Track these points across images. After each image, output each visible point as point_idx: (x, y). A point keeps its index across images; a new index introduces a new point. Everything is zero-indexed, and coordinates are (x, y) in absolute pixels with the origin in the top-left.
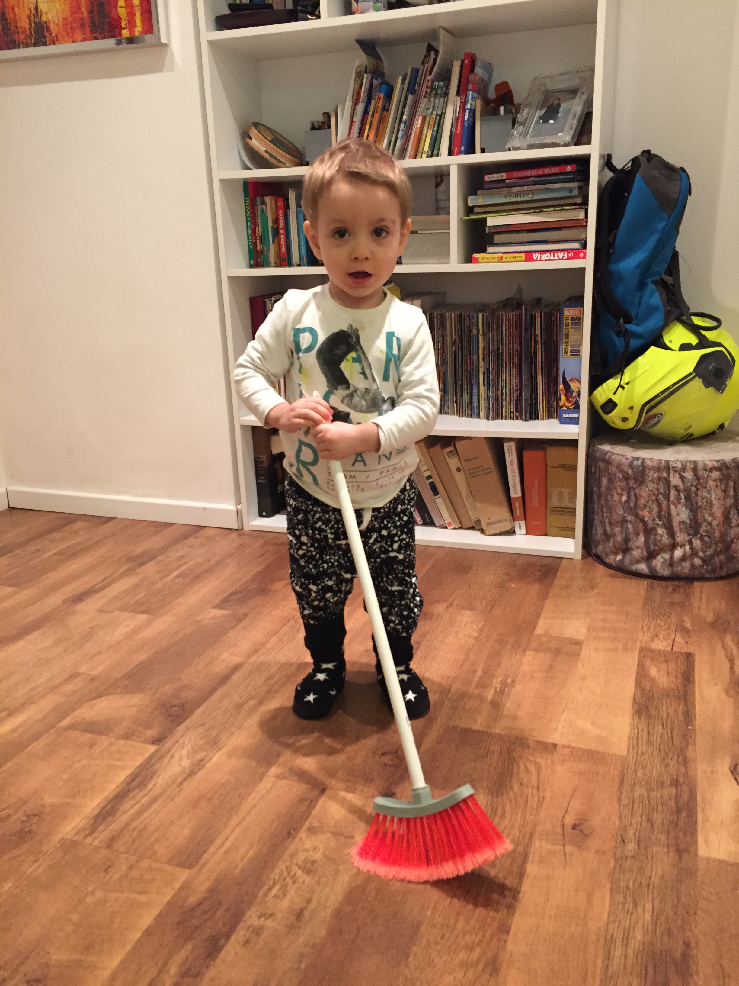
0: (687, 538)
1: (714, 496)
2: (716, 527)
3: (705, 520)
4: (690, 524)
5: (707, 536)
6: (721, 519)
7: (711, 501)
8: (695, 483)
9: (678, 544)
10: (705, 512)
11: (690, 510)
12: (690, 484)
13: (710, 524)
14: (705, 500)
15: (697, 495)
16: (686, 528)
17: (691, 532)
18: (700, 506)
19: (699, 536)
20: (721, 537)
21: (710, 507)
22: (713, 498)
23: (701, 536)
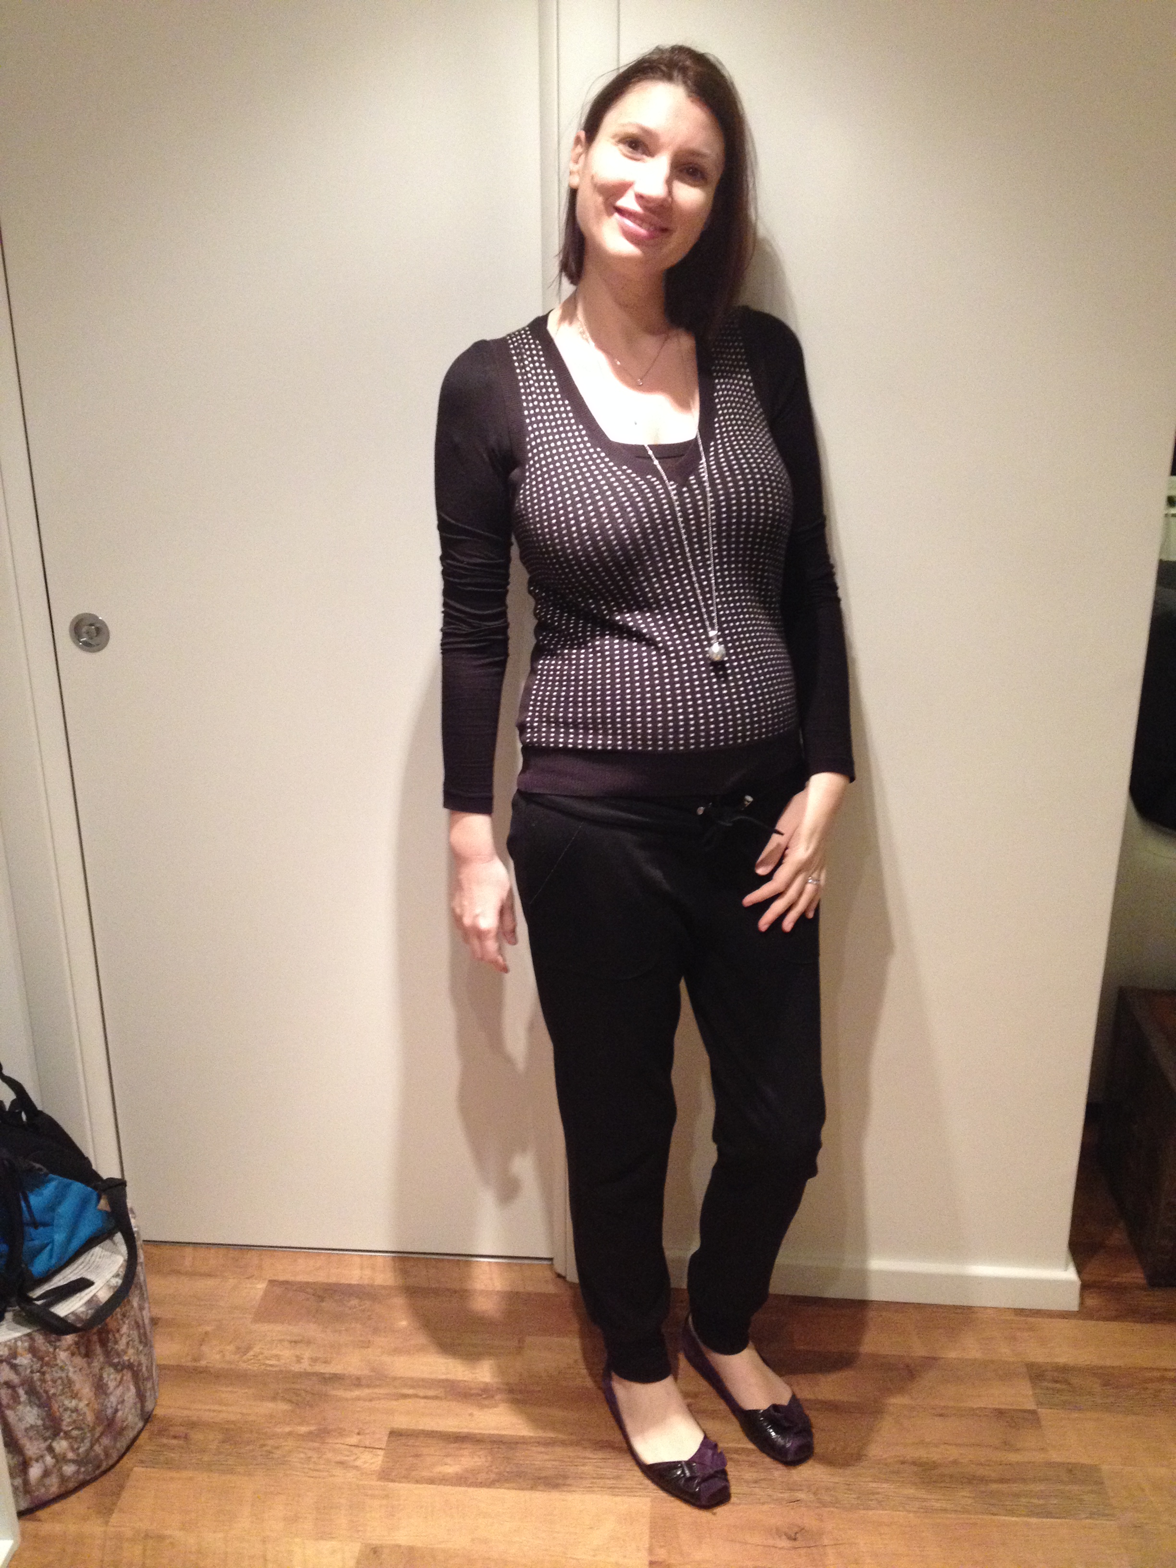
0: (44, 1445)
1: (71, 1369)
2: (86, 1410)
3: (66, 1410)
4: (43, 1425)
5: (77, 1428)
6: (91, 1394)
7: (69, 1379)
8: (37, 1366)
9: (31, 1459)
10: (63, 1397)
11: (39, 1406)
12: (29, 1371)
13: (76, 1410)
14: (59, 1382)
15: (43, 1381)
16: (38, 1432)
17: (48, 1434)
18: (54, 1394)
19: (62, 1434)
20: (97, 1418)
21: (70, 1387)
22: (71, 1374)
23: (66, 1433)
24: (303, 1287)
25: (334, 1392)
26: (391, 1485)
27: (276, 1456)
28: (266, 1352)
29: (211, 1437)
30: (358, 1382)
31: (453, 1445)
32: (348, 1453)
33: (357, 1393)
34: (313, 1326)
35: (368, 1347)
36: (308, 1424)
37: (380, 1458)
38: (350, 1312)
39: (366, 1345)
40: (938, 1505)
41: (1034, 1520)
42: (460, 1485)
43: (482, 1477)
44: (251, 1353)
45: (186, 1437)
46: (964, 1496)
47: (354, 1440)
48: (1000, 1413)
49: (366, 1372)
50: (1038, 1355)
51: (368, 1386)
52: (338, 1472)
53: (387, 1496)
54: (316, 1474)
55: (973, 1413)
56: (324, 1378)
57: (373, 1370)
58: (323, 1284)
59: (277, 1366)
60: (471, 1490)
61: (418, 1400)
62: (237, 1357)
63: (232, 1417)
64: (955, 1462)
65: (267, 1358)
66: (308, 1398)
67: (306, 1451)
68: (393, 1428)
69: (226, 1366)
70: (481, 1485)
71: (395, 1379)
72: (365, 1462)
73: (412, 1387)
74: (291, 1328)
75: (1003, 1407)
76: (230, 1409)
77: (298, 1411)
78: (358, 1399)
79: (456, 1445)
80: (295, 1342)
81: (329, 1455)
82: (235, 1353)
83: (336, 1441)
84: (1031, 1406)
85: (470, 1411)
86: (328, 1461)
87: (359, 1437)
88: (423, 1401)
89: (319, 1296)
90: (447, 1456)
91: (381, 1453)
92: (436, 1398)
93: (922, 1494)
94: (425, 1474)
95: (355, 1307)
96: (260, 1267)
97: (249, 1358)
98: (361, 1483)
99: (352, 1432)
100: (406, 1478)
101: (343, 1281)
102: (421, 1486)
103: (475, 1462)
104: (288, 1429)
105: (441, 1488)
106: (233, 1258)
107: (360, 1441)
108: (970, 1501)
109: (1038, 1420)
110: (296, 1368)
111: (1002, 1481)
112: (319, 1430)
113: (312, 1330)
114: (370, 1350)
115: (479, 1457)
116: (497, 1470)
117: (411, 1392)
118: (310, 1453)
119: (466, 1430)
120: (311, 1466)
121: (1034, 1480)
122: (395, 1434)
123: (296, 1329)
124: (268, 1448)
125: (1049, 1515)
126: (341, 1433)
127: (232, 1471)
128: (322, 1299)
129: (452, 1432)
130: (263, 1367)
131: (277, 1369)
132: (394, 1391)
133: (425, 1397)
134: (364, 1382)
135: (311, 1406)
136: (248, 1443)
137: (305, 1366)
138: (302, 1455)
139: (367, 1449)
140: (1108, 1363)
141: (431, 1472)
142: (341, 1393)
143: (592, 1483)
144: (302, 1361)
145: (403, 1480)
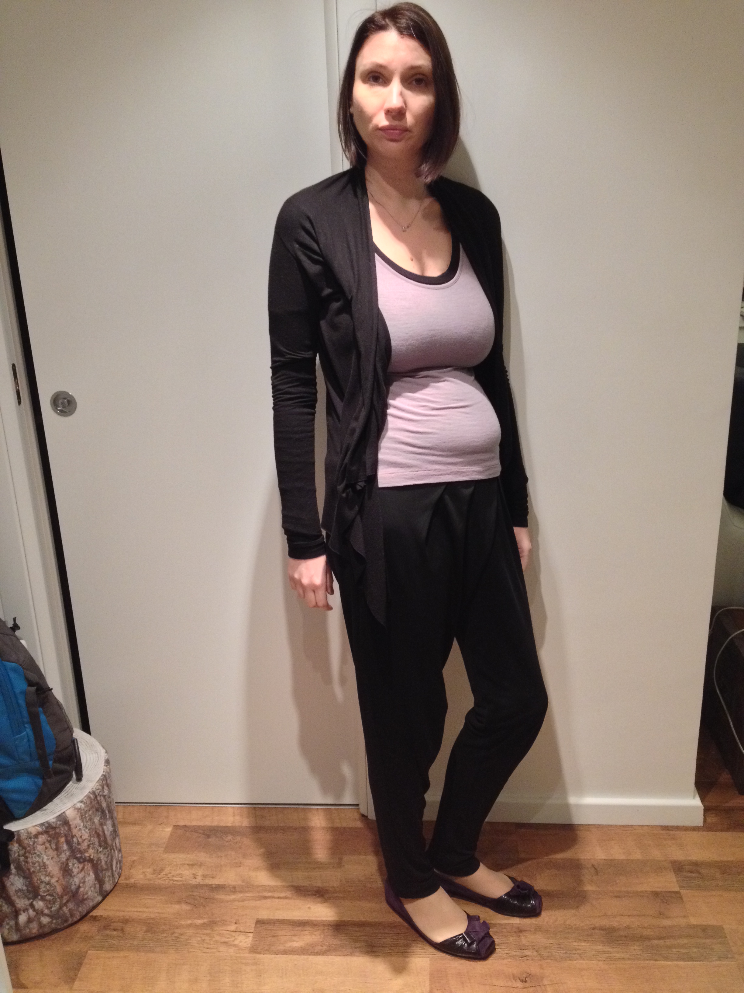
0: (27, 902)
1: (45, 858)
2: (56, 884)
3: (42, 882)
4: (27, 889)
5: (49, 895)
6: (60, 875)
7: (44, 863)
8: (22, 852)
9: (20, 910)
10: (40, 874)
11: (24, 878)
12: (17, 855)
13: (48, 883)
14: (37, 864)
15: (27, 862)
16: (24, 894)
17: (30, 896)
18: (34, 872)
19: (39, 897)
20: (64, 890)
21: (45, 868)
22: (45, 860)
23: (42, 897)
24: (195, 829)
25: (219, 897)
26: (258, 956)
27: (181, 940)
28: (173, 873)
29: (138, 929)
30: (234, 890)
31: (297, 929)
32: (229, 936)
33: (233, 897)
34: (203, 854)
35: (240, 866)
36: (202, 918)
37: (251, 939)
38: (227, 844)
39: (239, 865)
40: (618, 956)
41: (682, 963)
42: (304, 954)
43: (318, 948)
44: (164, 873)
45: (122, 930)
46: (635, 949)
47: (233, 927)
48: (656, 894)
49: (240, 883)
50: (678, 855)
51: (240, 892)
52: (222, 948)
53: (256, 964)
54: (209, 950)
55: (638, 894)
56: (212, 887)
57: (243, 881)
58: (210, 826)
59: (181, 881)
60: (311, 957)
61: (273, 900)
62: (154, 876)
63: (152, 916)
64: (628, 927)
65: (173, 876)
66: (202, 901)
67: (202, 936)
68: (258, 919)
69: (147, 882)
70: (317, 954)
71: (258, 886)
72: (241, 942)
73: (270, 891)
74: (188, 856)
75: (657, 890)
76: (151, 910)
77: (195, 910)
78: (234, 900)
79: (300, 928)
80: (192, 865)
81: (218, 938)
82: (154, 874)
83: (221, 929)
84: (677, 889)
85: (308, 906)
86: (217, 942)
87: (236, 925)
88: (277, 900)
89: (206, 835)
90: (294, 935)
91: (251, 935)
92: (285, 898)
93: (607, 949)
94: (281, 948)
95: (231, 841)
96: (167, 817)
97: (163, 876)
98: (238, 955)
99: (231, 922)
100: (268, 951)
101: (223, 824)
102: (279, 956)
103: (313, 939)
104: (189, 922)
105: (291, 957)
106: (149, 812)
107: (237, 928)
108: (639, 952)
109: (681, 898)
110: (194, 882)
111: (660, 938)
112: (210, 922)
113: (202, 856)
114: (241, 868)
115: (315, 935)
116: (327, 944)
117: (270, 894)
118: (204, 937)
119: (306, 918)
120: (205, 946)
121: (681, 937)
122: (259, 922)
123: (191, 857)
124: (176, 935)
125: (692, 959)
126: (224, 923)
127: (153, 951)
128: (209, 836)
129: (298, 920)
130: (171, 882)
131: (181, 883)
132: (257, 894)
133: (278, 898)
134: (237, 889)
135: (204, 906)
136: (163, 931)
137: (199, 880)
138: (199, 939)
139: (242, 933)
140: (725, 859)
141: (285, 946)
142: (223, 897)
143: (390, 949)
144: (197, 877)
145: (266, 952)
